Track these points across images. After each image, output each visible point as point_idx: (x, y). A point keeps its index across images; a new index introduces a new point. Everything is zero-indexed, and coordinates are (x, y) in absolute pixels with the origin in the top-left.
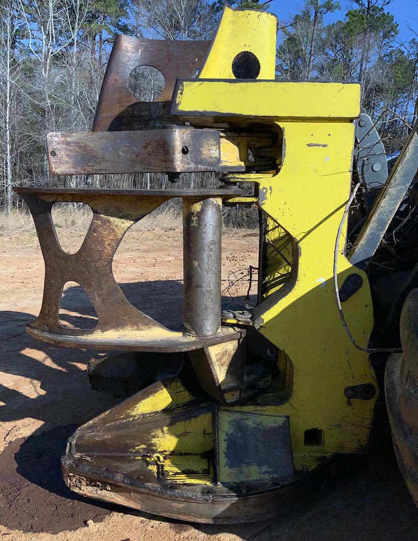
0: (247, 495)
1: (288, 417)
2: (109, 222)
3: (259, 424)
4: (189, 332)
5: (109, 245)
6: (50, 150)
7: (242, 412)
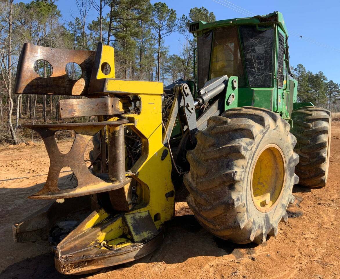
0: (148, 242)
1: (148, 211)
2: (82, 137)
3: (140, 216)
4: (115, 181)
5: (83, 148)
6: (61, 108)
7: (133, 214)
